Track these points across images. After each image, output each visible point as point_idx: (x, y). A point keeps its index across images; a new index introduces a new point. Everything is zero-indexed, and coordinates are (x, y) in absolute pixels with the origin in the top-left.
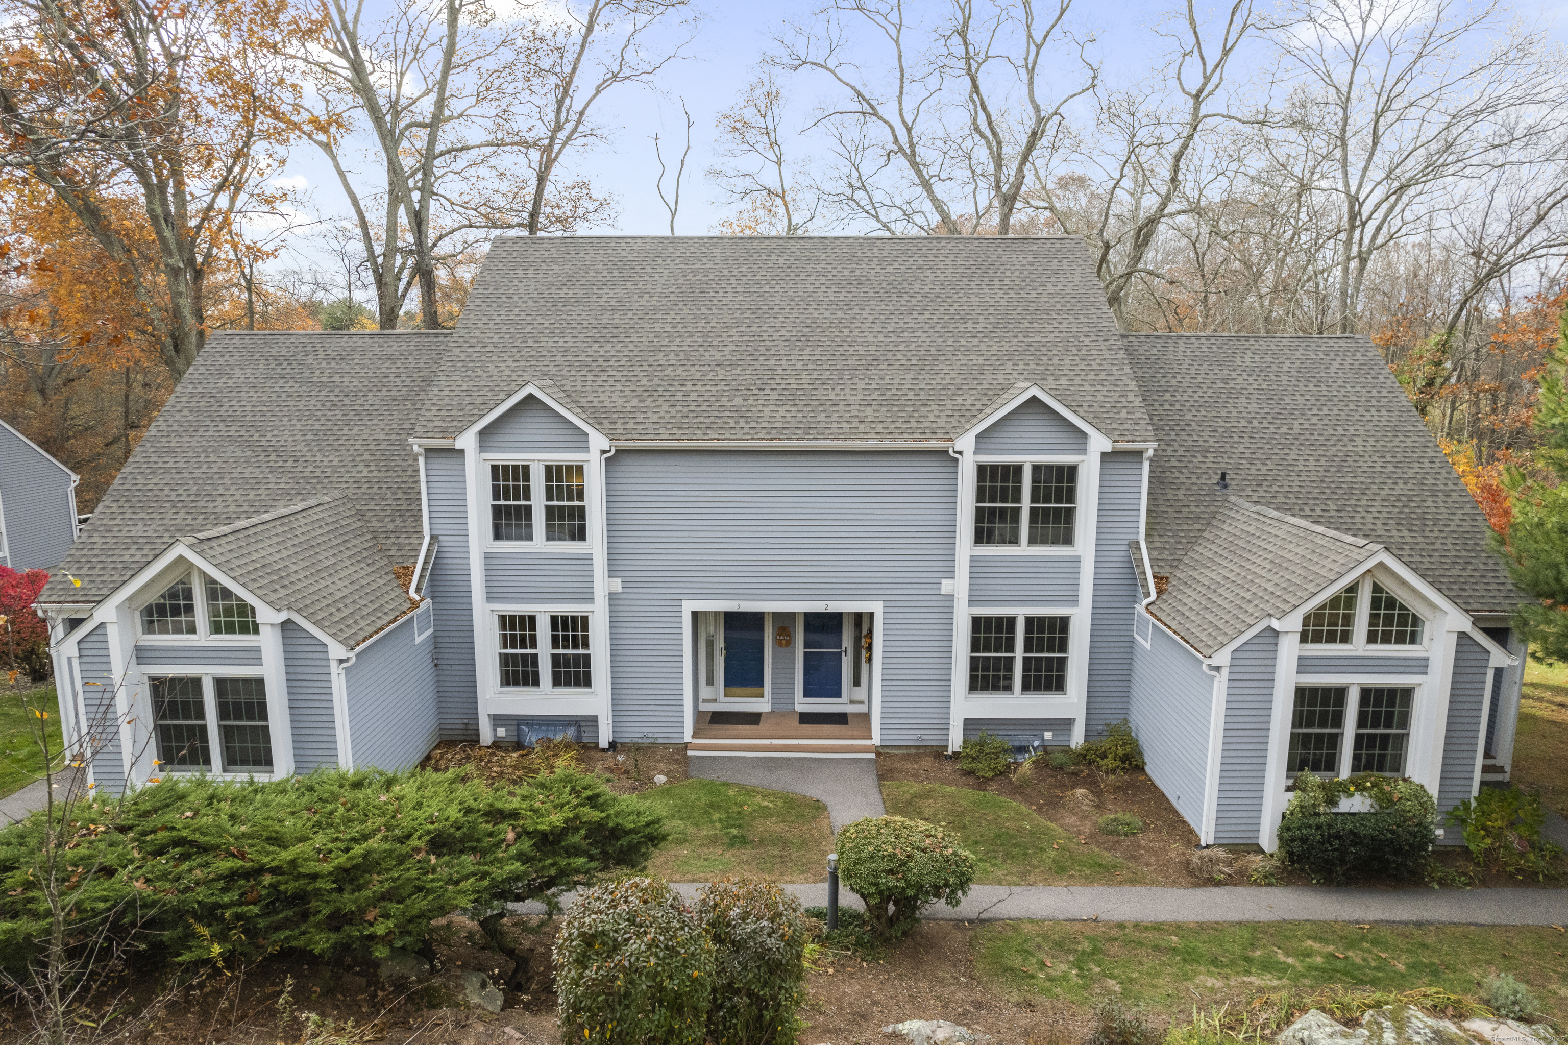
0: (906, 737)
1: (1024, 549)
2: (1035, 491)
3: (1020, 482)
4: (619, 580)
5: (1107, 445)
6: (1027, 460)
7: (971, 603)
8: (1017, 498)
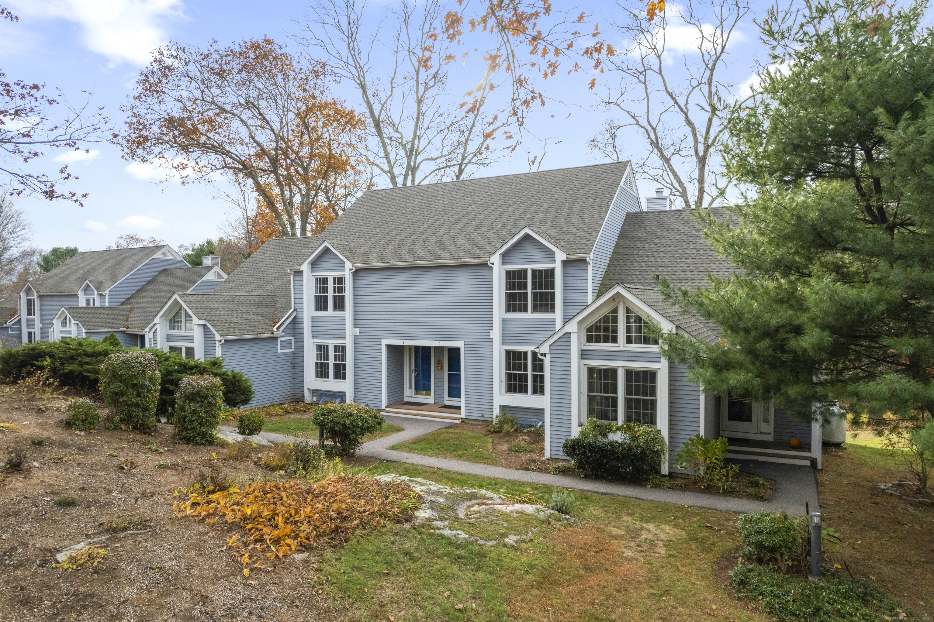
0: (477, 415)
1: (529, 315)
2: (534, 283)
3: (526, 279)
4: (358, 329)
5: (564, 257)
6: (529, 267)
7: (504, 343)
8: (525, 288)
